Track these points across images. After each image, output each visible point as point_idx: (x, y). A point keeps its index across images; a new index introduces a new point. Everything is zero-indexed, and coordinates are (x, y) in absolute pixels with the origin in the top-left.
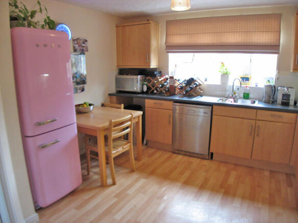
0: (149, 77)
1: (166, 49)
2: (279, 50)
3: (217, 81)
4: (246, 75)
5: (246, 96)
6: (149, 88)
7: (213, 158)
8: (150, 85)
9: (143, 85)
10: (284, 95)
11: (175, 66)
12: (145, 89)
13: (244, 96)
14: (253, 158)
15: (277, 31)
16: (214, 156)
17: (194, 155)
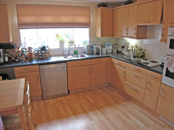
0: (8, 50)
1: (18, 26)
2: (90, 26)
3: (57, 46)
4: (72, 40)
5: (76, 53)
6: (9, 58)
7: (70, 93)
8: (9, 55)
9: (4, 56)
10: (97, 49)
11: (24, 39)
12: (7, 59)
13: (75, 53)
14: (92, 85)
15: (89, 16)
16: (70, 92)
17: (58, 96)
